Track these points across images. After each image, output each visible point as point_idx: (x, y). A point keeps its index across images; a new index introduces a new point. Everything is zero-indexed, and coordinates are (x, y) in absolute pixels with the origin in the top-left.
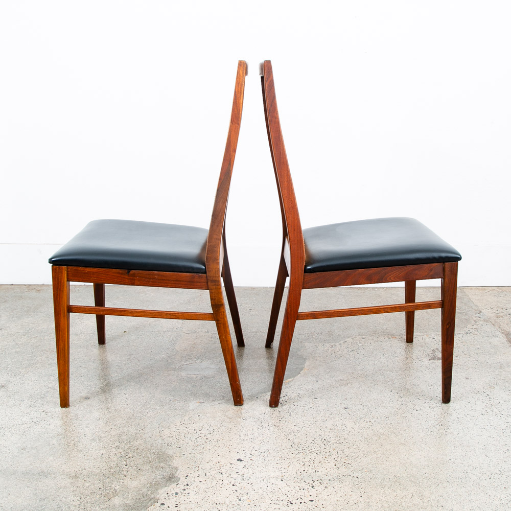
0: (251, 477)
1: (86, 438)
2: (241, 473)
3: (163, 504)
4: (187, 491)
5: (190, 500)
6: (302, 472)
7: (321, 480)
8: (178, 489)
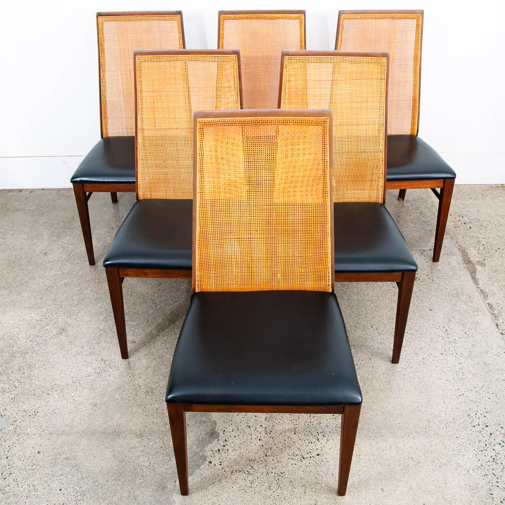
0: (272, 430)
1: (141, 390)
2: (264, 426)
3: (210, 462)
4: (226, 448)
5: (230, 457)
6: (309, 423)
7: (323, 432)
8: (219, 446)
